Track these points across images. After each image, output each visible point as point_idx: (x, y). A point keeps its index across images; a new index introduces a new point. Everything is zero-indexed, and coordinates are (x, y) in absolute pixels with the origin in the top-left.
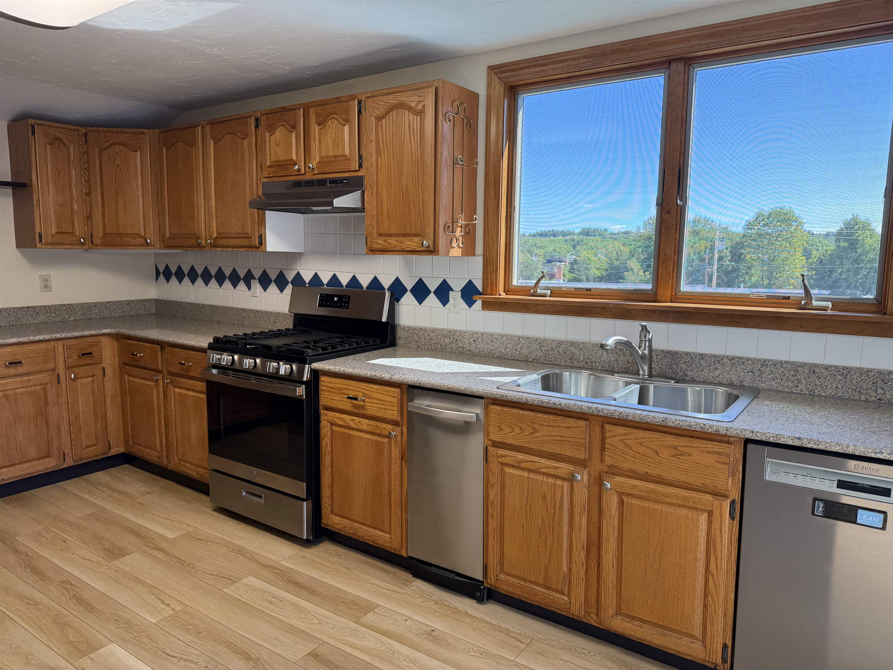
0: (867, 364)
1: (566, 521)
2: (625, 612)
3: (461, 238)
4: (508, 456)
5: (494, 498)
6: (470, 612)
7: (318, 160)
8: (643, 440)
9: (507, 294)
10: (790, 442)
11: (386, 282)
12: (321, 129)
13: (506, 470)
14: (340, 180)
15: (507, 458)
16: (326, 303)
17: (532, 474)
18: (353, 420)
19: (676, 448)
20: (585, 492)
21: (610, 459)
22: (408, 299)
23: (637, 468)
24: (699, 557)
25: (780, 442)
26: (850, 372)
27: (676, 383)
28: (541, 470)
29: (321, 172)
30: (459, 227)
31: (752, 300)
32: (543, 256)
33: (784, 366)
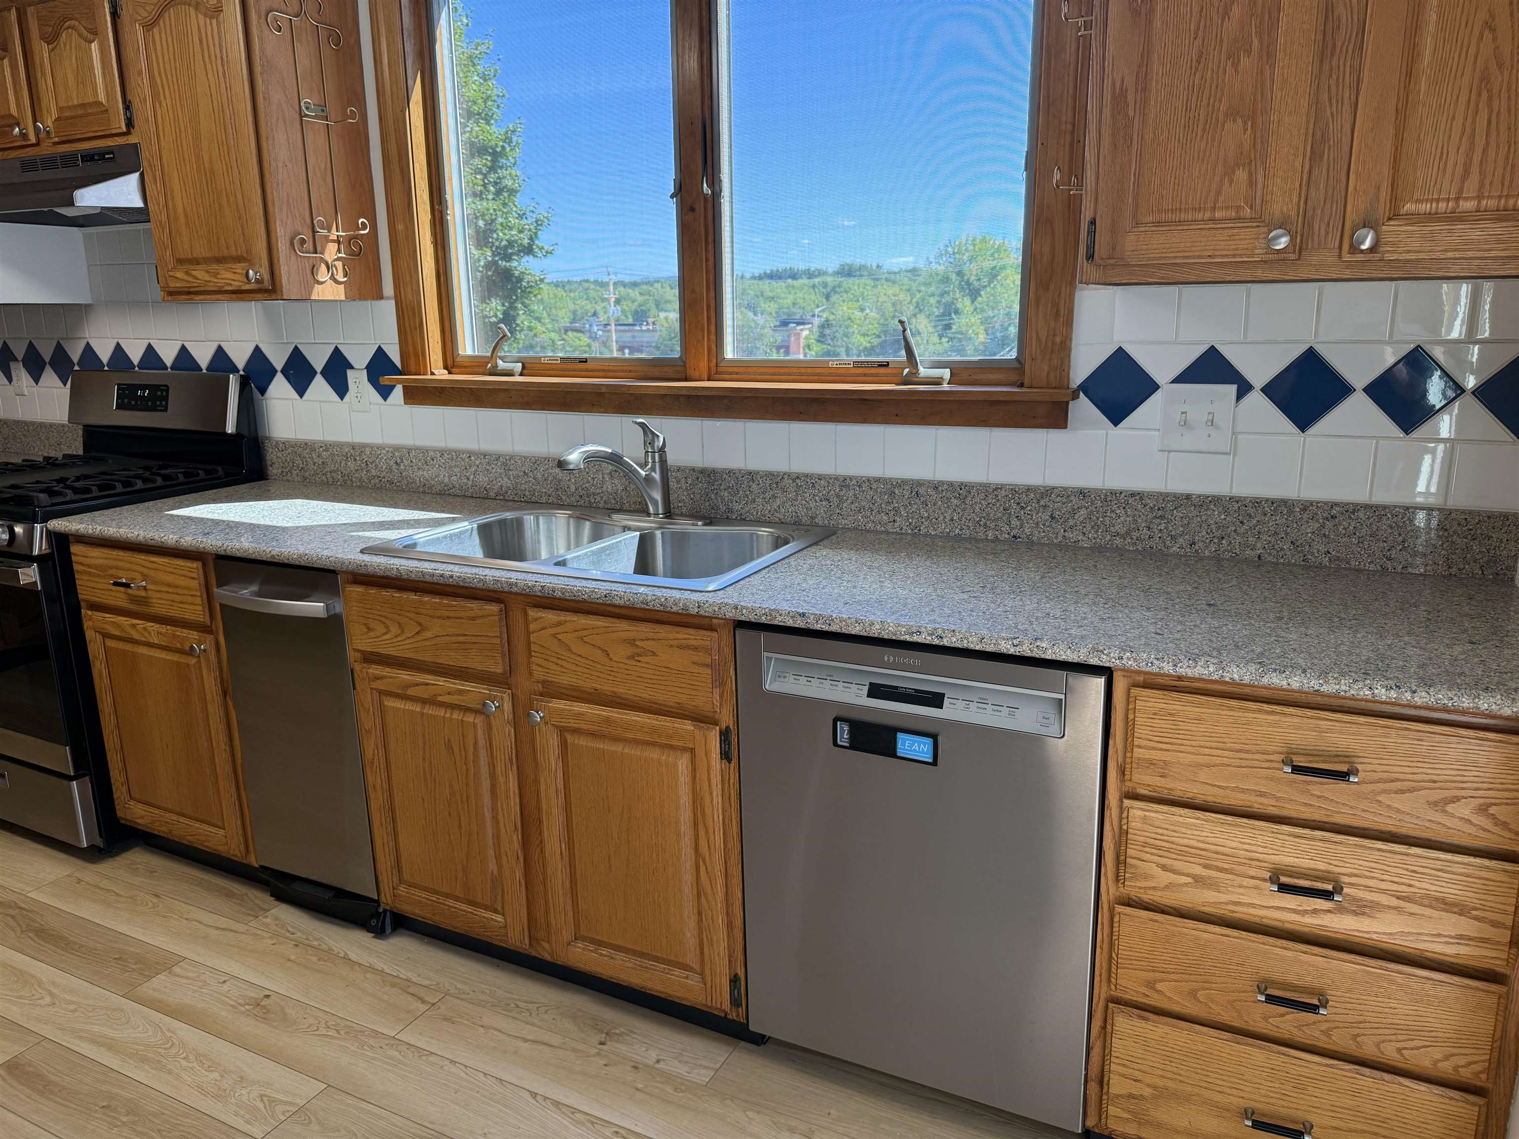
0: (998, 476)
1: (486, 784)
2: (585, 934)
3: (339, 264)
4: (386, 677)
5: (373, 754)
6: (353, 956)
7: (55, 115)
8: (585, 633)
9: (450, 373)
10: (790, 623)
11: (240, 357)
12: (53, 50)
13: (386, 703)
14: (99, 154)
15: (384, 681)
16: (129, 402)
17: (427, 706)
18: (134, 626)
19: (632, 642)
20: (510, 731)
21: (540, 669)
22: (280, 387)
23: (580, 682)
24: (682, 831)
25: (776, 623)
26: (970, 492)
27: (705, 524)
28: (440, 699)
29: (64, 139)
30: (333, 241)
31: (832, 371)
32: (774, 314)
33: (874, 486)
